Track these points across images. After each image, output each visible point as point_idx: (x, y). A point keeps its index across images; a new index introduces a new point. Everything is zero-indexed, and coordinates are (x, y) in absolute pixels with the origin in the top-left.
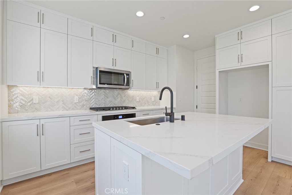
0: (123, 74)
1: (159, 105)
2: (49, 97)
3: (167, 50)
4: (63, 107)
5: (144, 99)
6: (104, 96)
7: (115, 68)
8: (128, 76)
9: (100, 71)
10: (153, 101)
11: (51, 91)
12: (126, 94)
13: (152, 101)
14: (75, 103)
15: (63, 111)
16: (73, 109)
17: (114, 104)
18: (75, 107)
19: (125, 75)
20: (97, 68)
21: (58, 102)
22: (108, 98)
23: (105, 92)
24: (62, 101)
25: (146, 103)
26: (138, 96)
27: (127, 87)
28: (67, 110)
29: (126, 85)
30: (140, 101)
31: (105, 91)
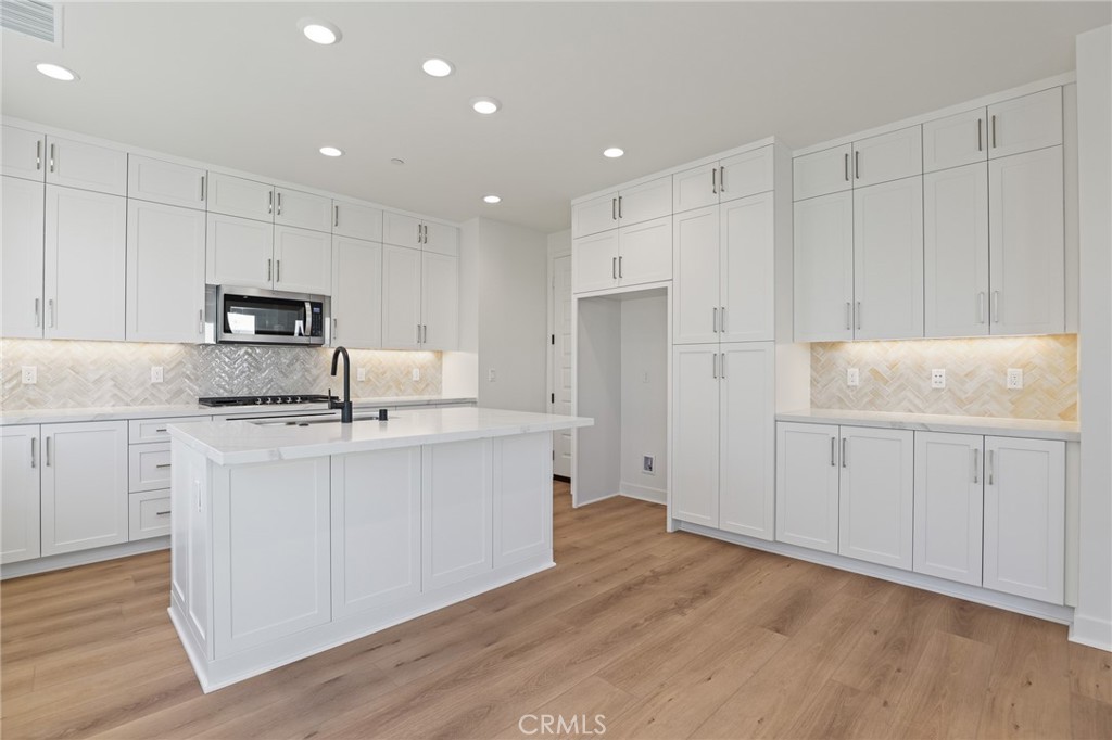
0: (302, 304)
1: (440, 393)
2: (72, 368)
3: (458, 229)
4: (116, 395)
5: (384, 373)
6: (245, 365)
7: (279, 287)
8: (317, 310)
9: (225, 295)
10: (416, 381)
11: (77, 350)
12: (321, 358)
13: (414, 379)
14: (153, 384)
15: (113, 405)
16: (145, 401)
17: (281, 388)
18: (152, 394)
19: (308, 306)
20: (218, 287)
21: (98, 381)
22: (259, 370)
23: (250, 355)
24: (112, 379)
25: (389, 387)
26: (363, 366)
27: (314, 340)
28: (127, 405)
29: (312, 335)
30: (370, 380)
31: (249, 351)
